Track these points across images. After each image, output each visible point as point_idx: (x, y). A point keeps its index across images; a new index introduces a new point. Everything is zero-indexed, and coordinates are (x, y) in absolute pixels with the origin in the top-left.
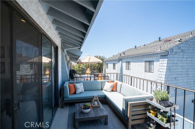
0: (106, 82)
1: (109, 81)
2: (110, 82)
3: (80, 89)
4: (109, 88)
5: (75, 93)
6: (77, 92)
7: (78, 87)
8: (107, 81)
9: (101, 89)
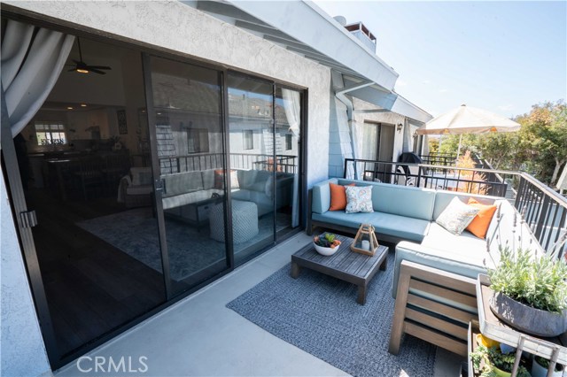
0: (456, 198)
1: (469, 197)
2: (471, 200)
3: (358, 202)
4: (454, 220)
5: (343, 210)
6: (348, 208)
7: (353, 196)
8: (459, 196)
9: (430, 217)
